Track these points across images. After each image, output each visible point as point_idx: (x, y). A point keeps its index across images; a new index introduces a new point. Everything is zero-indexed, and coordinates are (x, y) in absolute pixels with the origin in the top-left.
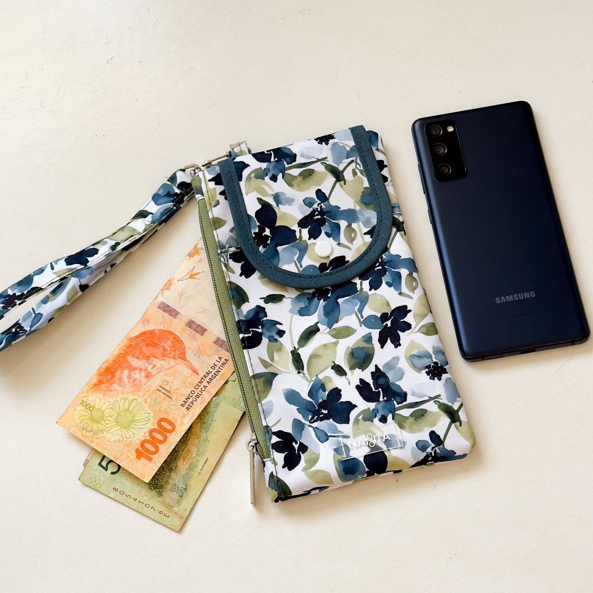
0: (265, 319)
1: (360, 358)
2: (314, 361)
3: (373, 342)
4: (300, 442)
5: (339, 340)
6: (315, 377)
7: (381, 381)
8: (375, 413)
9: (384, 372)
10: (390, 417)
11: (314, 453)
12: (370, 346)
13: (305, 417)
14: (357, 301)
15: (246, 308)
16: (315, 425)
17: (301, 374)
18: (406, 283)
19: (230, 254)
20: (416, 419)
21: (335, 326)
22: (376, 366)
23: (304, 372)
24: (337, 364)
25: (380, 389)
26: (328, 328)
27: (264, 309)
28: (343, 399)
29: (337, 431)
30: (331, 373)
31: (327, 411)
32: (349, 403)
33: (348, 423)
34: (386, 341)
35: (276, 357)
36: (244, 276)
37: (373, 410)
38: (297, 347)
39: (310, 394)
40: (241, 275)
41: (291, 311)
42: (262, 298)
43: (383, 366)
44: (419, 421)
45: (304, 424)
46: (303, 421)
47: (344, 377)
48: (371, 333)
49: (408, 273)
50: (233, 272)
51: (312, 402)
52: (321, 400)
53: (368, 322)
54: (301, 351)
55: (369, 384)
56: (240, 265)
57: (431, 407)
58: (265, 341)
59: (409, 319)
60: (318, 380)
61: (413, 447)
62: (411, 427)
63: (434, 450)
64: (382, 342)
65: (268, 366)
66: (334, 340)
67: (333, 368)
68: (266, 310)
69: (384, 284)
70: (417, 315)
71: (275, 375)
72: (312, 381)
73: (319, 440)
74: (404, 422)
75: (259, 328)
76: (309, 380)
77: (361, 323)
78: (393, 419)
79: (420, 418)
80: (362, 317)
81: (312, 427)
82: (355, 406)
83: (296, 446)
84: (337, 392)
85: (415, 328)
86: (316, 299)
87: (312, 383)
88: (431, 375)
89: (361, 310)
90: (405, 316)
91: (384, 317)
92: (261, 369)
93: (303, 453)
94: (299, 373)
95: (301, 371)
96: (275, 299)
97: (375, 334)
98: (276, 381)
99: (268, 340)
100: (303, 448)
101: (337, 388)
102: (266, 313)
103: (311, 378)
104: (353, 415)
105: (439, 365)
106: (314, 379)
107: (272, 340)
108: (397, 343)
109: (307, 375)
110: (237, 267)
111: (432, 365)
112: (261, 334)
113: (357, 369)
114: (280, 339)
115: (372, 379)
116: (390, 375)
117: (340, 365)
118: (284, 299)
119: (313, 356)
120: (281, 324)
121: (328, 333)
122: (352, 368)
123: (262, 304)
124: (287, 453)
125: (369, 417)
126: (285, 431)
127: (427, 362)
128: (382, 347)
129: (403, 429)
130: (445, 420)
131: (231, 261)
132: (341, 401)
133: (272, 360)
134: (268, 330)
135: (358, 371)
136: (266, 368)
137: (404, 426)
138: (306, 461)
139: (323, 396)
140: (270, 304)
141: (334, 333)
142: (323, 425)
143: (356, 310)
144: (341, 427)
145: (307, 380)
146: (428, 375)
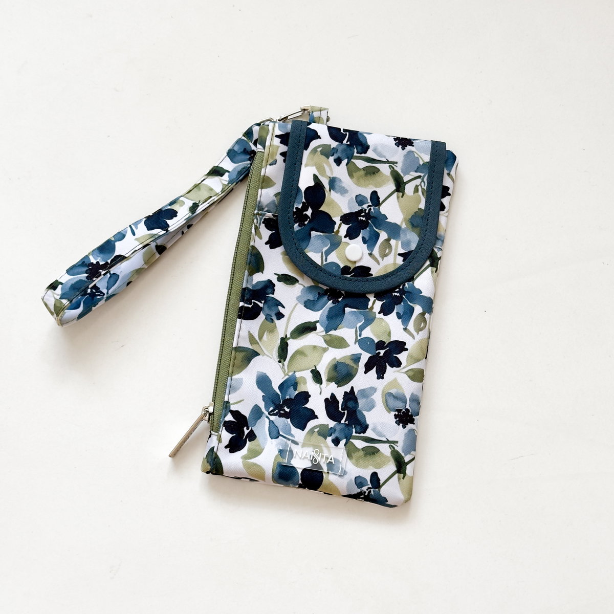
0: (271, 295)
1: (342, 374)
2: (298, 357)
3: (360, 364)
4: (251, 429)
5: (330, 348)
6: (292, 373)
7: (350, 404)
8: (331, 431)
9: (358, 397)
10: (343, 442)
11: (259, 445)
12: (355, 366)
13: (267, 407)
14: (363, 317)
15: (258, 278)
16: (272, 418)
17: (281, 364)
18: (415, 320)
19: (265, 219)
20: (365, 455)
21: (332, 332)
22: (352, 388)
23: (285, 363)
24: (318, 369)
25: (346, 412)
26: (325, 332)
27: (274, 285)
28: (308, 406)
29: (290, 433)
30: (308, 375)
31: (289, 410)
32: (312, 412)
33: (303, 430)
34: (372, 369)
35: (265, 337)
36: (269, 245)
37: (331, 428)
38: (288, 336)
39: (281, 387)
40: (266, 243)
41: (298, 298)
42: (276, 274)
43: (359, 391)
44: (368, 457)
45: (263, 413)
46: (263, 410)
47: (319, 385)
48: (361, 354)
49: (422, 311)
50: (261, 238)
51: (279, 395)
52: (288, 397)
53: (364, 343)
54: (290, 342)
55: (338, 402)
56: (270, 233)
57: (385, 449)
58: (262, 317)
59: (402, 357)
60: (293, 376)
61: (351, 480)
62: (357, 461)
63: (369, 490)
64: (368, 368)
65: (254, 344)
66: (325, 346)
67: (312, 371)
68: (275, 288)
69: (394, 314)
70: (412, 357)
71: (257, 354)
72: (289, 375)
73: (270, 434)
74: (354, 453)
75: (262, 303)
76: (286, 373)
77: (357, 341)
78: (345, 445)
79: (370, 454)
80: (360, 335)
81: (269, 419)
82: (316, 417)
83: (246, 432)
84: (305, 396)
85: (404, 368)
86: (326, 298)
87: (287, 377)
88: (398, 419)
89: (362, 328)
90: (400, 352)
91: (380, 345)
92: (246, 344)
93: (249, 441)
94: (280, 362)
95: (282, 360)
96: (288, 280)
97: (365, 357)
98: (255, 360)
99: (265, 317)
100: (252, 436)
101: (308, 392)
102: (274, 290)
103: (288, 372)
104: (311, 424)
105: (410, 414)
106: (290, 374)
107: (269, 319)
108: (381, 375)
109: (286, 367)
110: (266, 233)
111: (404, 410)
112: (261, 309)
113: (334, 383)
114: (277, 322)
115: (343, 398)
116: (361, 403)
117: (320, 372)
118: (297, 284)
119: (299, 352)
120: (284, 307)
121: (323, 336)
122: (330, 380)
123: (274, 280)
124: (235, 435)
125: (324, 432)
126: (243, 413)
127: (400, 405)
128: (366, 372)
129: (350, 459)
130: (392, 467)
131: (263, 226)
132: (306, 406)
133: (261, 338)
134: (269, 307)
135: (333, 385)
136: (251, 344)
137: (352, 456)
138: (249, 450)
139: (292, 394)
140: (281, 283)
141: (328, 338)
142: (280, 421)
143: (358, 326)
144: (295, 431)
145: (284, 372)
146: (396, 418)
